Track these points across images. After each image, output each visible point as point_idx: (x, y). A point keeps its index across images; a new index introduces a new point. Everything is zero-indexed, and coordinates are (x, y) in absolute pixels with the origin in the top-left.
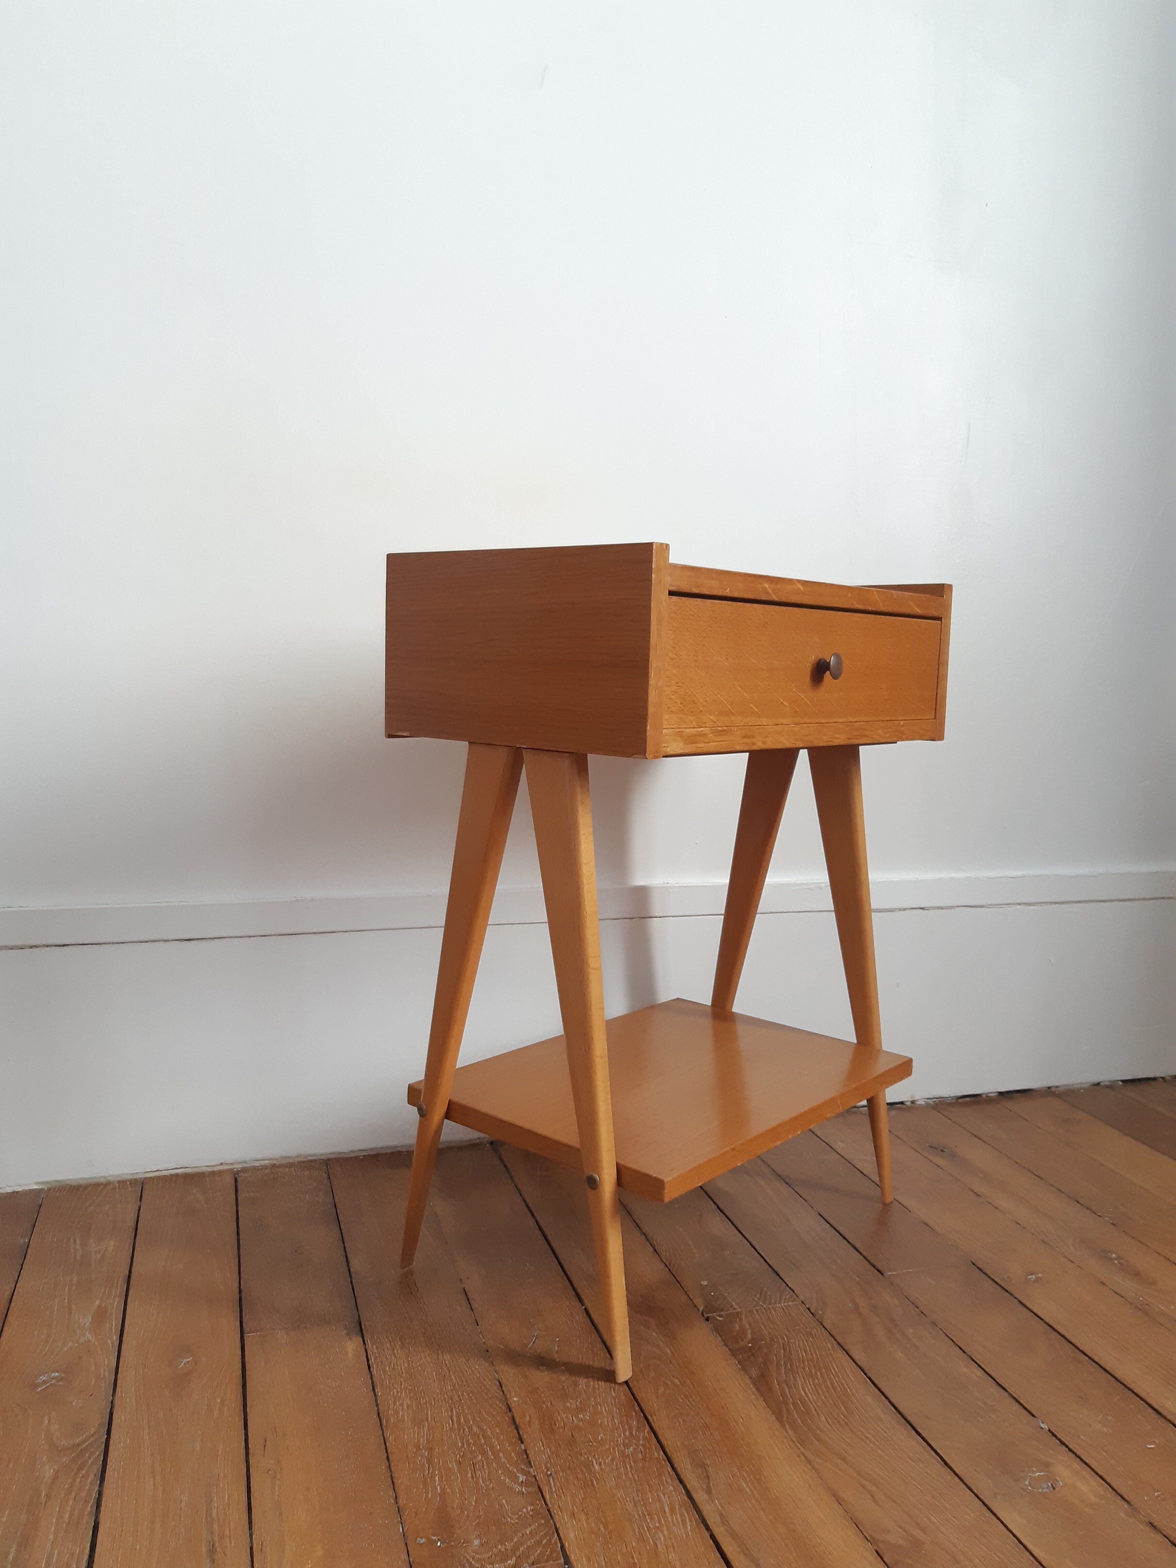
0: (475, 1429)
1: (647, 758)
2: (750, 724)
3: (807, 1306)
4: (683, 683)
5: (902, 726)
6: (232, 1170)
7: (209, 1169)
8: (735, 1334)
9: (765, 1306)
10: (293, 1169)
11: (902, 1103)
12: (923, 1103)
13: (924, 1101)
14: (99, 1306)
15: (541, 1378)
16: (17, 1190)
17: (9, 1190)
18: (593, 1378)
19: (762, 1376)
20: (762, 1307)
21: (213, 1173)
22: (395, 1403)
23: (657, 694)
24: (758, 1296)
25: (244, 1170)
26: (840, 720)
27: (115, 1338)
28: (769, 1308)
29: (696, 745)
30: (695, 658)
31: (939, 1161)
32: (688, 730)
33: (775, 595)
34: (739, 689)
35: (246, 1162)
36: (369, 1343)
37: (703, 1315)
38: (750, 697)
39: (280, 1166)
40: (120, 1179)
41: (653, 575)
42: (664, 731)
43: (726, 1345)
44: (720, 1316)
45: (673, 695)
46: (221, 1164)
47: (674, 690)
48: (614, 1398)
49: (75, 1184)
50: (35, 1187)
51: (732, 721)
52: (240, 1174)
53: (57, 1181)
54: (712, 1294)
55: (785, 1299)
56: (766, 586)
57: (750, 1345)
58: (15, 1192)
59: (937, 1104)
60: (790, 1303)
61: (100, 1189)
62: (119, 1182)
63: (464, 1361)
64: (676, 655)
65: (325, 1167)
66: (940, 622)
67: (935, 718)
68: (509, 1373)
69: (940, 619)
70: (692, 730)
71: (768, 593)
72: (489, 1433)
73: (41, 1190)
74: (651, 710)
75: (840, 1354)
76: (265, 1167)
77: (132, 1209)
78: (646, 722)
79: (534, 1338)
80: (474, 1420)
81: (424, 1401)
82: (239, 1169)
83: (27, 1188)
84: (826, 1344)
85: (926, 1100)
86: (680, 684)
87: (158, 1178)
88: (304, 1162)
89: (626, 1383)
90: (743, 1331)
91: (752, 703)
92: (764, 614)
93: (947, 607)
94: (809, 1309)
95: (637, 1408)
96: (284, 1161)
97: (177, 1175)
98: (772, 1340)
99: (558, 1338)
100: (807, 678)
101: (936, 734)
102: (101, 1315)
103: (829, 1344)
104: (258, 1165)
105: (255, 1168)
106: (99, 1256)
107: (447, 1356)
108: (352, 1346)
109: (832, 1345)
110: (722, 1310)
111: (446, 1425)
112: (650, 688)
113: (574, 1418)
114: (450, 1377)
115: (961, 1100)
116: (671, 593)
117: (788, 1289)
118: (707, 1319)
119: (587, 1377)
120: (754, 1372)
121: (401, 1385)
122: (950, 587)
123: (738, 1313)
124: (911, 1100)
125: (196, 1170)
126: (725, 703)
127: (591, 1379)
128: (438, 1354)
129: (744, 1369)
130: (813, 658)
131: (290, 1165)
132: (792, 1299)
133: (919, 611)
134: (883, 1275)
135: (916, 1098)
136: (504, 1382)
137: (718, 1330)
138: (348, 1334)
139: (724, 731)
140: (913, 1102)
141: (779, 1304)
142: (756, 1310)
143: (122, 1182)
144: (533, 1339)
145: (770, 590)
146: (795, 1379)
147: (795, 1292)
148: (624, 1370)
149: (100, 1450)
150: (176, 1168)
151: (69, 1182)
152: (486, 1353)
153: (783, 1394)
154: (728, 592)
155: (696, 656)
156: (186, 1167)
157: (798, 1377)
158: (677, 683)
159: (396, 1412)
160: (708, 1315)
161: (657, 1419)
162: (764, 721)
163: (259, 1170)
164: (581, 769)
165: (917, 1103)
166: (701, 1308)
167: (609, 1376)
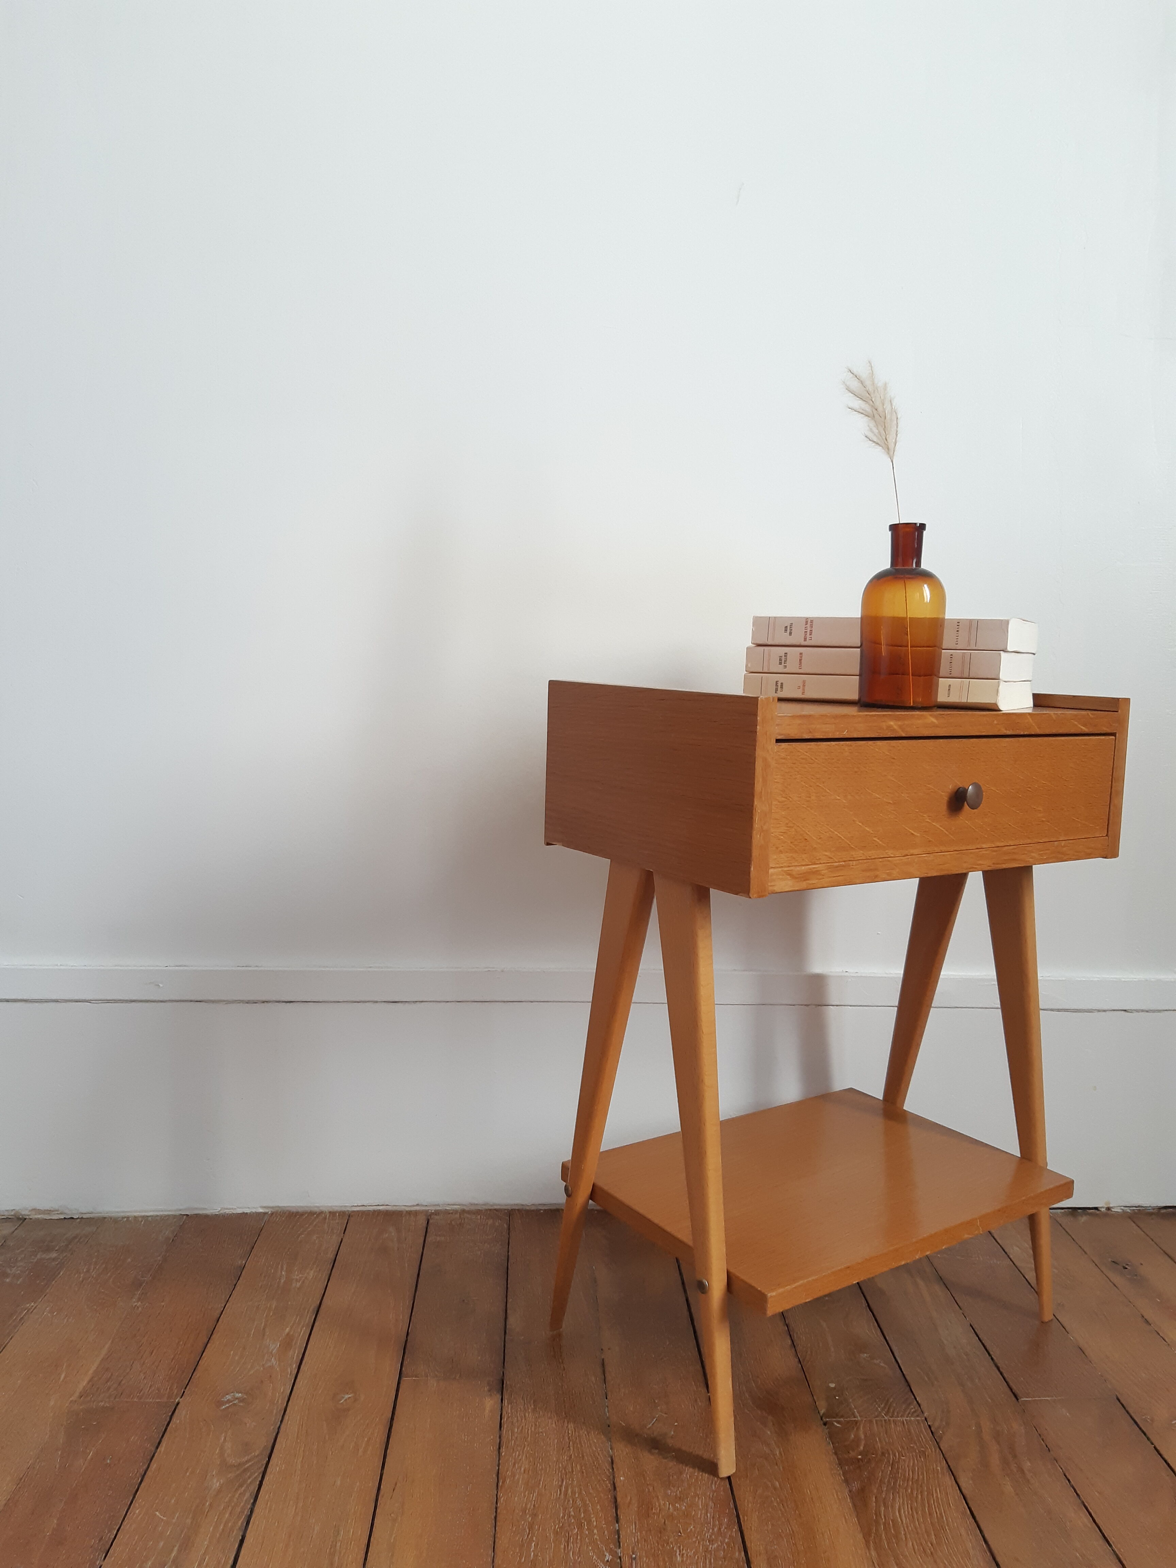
0: (579, 1502)
1: (750, 898)
2: (873, 857)
3: (929, 1424)
4: (794, 824)
5: (1064, 846)
6: (427, 1211)
7: (408, 1209)
8: (847, 1443)
9: (886, 1418)
10: (479, 1217)
11: (1096, 1208)
12: (1119, 1211)
13: (1121, 1209)
14: (288, 1333)
15: (650, 1461)
16: (246, 1212)
17: (239, 1211)
18: (699, 1468)
19: (862, 1490)
20: (883, 1419)
21: (409, 1213)
22: (514, 1464)
23: (761, 837)
24: (883, 1406)
25: (437, 1213)
26: (984, 846)
27: (295, 1366)
28: (889, 1420)
29: (808, 881)
30: (808, 799)
31: (1117, 1279)
32: (798, 868)
33: (902, 731)
34: (860, 824)
35: (438, 1205)
36: (506, 1402)
37: (822, 1419)
38: (873, 831)
39: (469, 1212)
40: (331, 1210)
41: (758, 727)
42: (771, 871)
43: (836, 1453)
44: (838, 1422)
45: (782, 835)
46: (418, 1205)
47: (784, 831)
48: (714, 1492)
49: (294, 1210)
50: (261, 1210)
51: (852, 855)
52: (432, 1217)
53: (278, 1207)
54: (837, 1398)
55: (909, 1413)
56: (892, 723)
57: (860, 1457)
58: (244, 1213)
59: (1135, 1213)
60: (912, 1419)
61: (313, 1218)
62: (330, 1212)
63: (586, 1433)
64: (786, 798)
65: (508, 1218)
66: (1113, 737)
67: (1107, 835)
68: (622, 1451)
69: (1114, 734)
70: (803, 868)
71: (894, 730)
72: (590, 1508)
73: (265, 1214)
74: (755, 853)
75: (948, 1480)
76: (456, 1212)
77: (335, 1240)
78: (750, 864)
79: (655, 1420)
80: (580, 1493)
81: (540, 1468)
82: (433, 1211)
83: (254, 1211)
84: (937, 1466)
85: (1122, 1208)
86: (791, 825)
87: (363, 1212)
88: (490, 1210)
89: (729, 1478)
90: (857, 1440)
91: (875, 837)
92: (891, 750)
93: (1123, 722)
94: (930, 1426)
95: (732, 1506)
96: (473, 1208)
97: (379, 1212)
98: (883, 1454)
99: (677, 1422)
100: (944, 807)
101: (1110, 850)
102: (288, 1342)
103: (940, 1467)
104: (450, 1209)
105: (447, 1212)
106: (298, 1285)
107: (571, 1426)
108: (490, 1403)
109: (942, 1468)
110: (842, 1417)
111: (554, 1494)
112: (754, 832)
113: (671, 1506)
114: (569, 1447)
115: (1163, 1211)
116: (778, 741)
117: (915, 1402)
118: (825, 1424)
119: (694, 1467)
120: (856, 1486)
121: (524, 1448)
122: (1127, 701)
123: (856, 1422)
124: (1106, 1206)
125: (395, 1208)
126: (844, 838)
127: (697, 1469)
128: (564, 1422)
129: (846, 1481)
130: (951, 787)
131: (478, 1212)
132: (915, 1414)
133: (1085, 730)
134: (1017, 1399)
135: (1111, 1206)
136: (616, 1460)
137: (833, 1436)
138: (489, 1391)
139: (843, 866)
140: (1108, 1209)
141: (901, 1417)
142: (876, 1421)
143: (333, 1214)
144: (653, 1420)
145: (895, 727)
146: (894, 1499)
147: (921, 1407)
148: (727, 1466)
149: (260, 1471)
150: (378, 1205)
151: (287, 1209)
152: (607, 1429)
153: (878, 1514)
154: (845, 734)
155: (810, 797)
156: (387, 1205)
157: (898, 1499)
158: (787, 824)
159: (513, 1475)
160: (828, 1420)
161: (747, 1519)
162: (890, 853)
163: (449, 1214)
164: (702, 896)
165: (1113, 1210)
166: (822, 1412)
167: (711, 1468)
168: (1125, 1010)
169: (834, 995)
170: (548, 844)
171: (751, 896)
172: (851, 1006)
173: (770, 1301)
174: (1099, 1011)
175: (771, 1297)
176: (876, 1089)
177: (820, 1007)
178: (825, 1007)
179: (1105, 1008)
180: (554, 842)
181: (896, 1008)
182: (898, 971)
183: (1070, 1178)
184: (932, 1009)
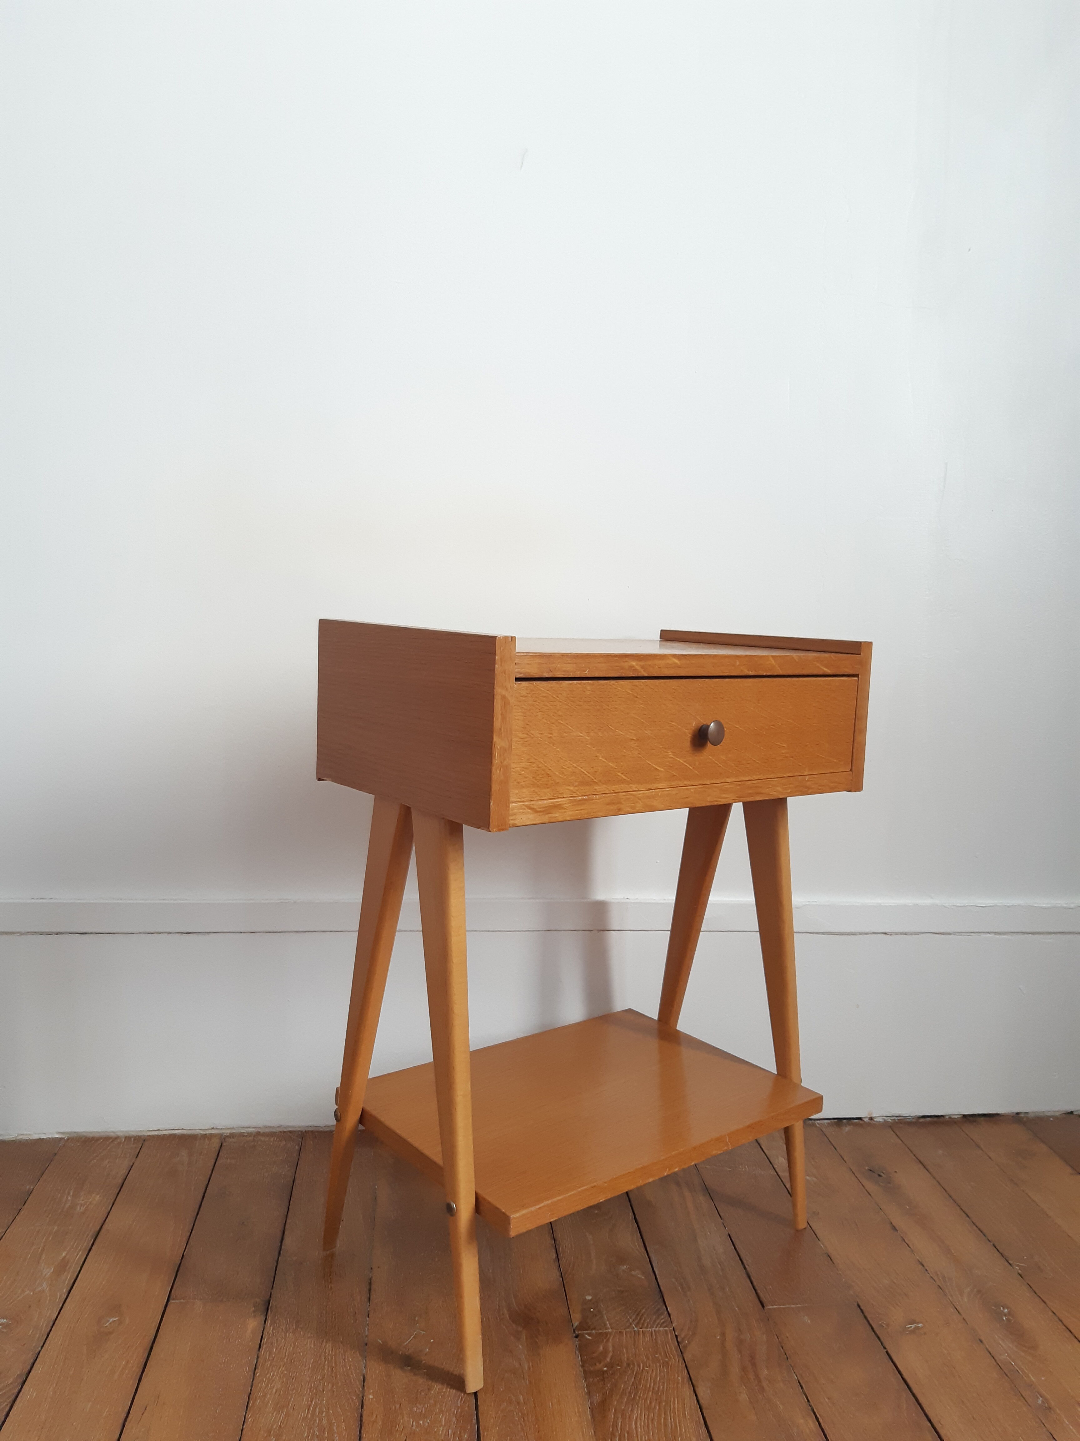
0: (324, 1421)
1: (490, 831)
2: (617, 791)
3: (676, 1333)
4: (536, 759)
5: (808, 781)
6: (221, 1135)
7: (202, 1132)
8: (595, 1355)
9: (636, 1329)
10: (272, 1139)
11: (860, 1119)
12: (881, 1120)
13: (883, 1119)
14: (64, 1258)
15: (401, 1378)
16: (42, 1138)
17: (36, 1137)
18: (448, 1384)
19: (603, 1402)
20: (633, 1330)
21: (204, 1136)
22: (267, 1385)
23: (501, 773)
24: (633, 1317)
25: (232, 1136)
26: (729, 780)
27: (65, 1290)
28: (639, 1331)
29: (550, 815)
30: (550, 735)
31: (870, 1186)
32: (540, 802)
33: (644, 671)
34: (603, 760)
35: (233, 1128)
36: (269, 1322)
37: (574, 1331)
38: (616, 766)
39: (263, 1134)
40: (127, 1134)
41: (496, 666)
42: (512, 805)
43: (583, 1366)
44: (589, 1335)
45: (523, 770)
46: (213, 1128)
47: (526, 767)
48: (458, 1408)
49: (91, 1135)
50: (57, 1136)
51: (595, 789)
52: (227, 1139)
53: (75, 1132)
54: (592, 1310)
55: (658, 1324)
56: (634, 663)
57: (605, 1369)
58: (40, 1139)
59: (897, 1123)
60: (661, 1329)
61: (108, 1143)
62: (126, 1137)
63: (342, 1352)
64: (527, 734)
65: (300, 1140)
66: (856, 678)
67: (851, 770)
68: (376, 1370)
69: (857, 676)
70: (545, 802)
71: (635, 670)
72: (335, 1428)
73: (61, 1139)
74: (495, 787)
75: (687, 1389)
76: (250, 1134)
77: (126, 1164)
78: (490, 798)
79: (412, 1337)
80: (327, 1412)
81: (293, 1387)
82: (228, 1134)
83: (50, 1136)
84: (678, 1376)
85: (884, 1117)
86: (532, 760)
87: (158, 1136)
88: (284, 1132)
89: (476, 1394)
90: (605, 1352)
91: (619, 772)
92: (633, 689)
93: (866, 664)
94: (676, 1336)
95: (474, 1421)
96: (267, 1130)
97: (174, 1136)
98: (628, 1365)
99: (433, 1339)
100: (687, 743)
101: (855, 785)
102: (63, 1266)
103: (681, 1377)
104: (245, 1132)
105: (241, 1135)
106: (83, 1209)
107: (329, 1346)
108: (253, 1324)
109: (683, 1378)
110: (594, 1329)
111: (301, 1414)
112: (494, 768)
113: (414, 1423)
114: (324, 1366)
115: (922, 1120)
116: (517, 679)
117: (666, 1312)
118: (576, 1337)
119: (443, 1384)
120: (597, 1398)
121: (279, 1368)
122: (870, 644)
123: (606, 1334)
124: (869, 1116)
125: (190, 1132)
126: (587, 773)
127: (445, 1386)
128: (323, 1341)
129: (589, 1393)
130: (694, 725)
131: (272, 1134)
132: (665, 1324)
133: (828, 671)
134: (763, 1307)
135: (873, 1116)
136: (368, 1377)
137: (584, 1349)
138: (254, 1312)
139: (586, 800)
140: (871, 1119)
141: (650, 1328)
142: (626, 1332)
143: (128, 1138)
144: (410, 1337)
145: (638, 667)
146: (632, 1410)
147: (671, 1317)
148: (475, 1381)
149: (8, 1401)
150: (174, 1129)
151: (85, 1134)
152: (364, 1347)
153: (615, 1425)
154: (586, 673)
155: (552, 734)
156: (183, 1129)
157: (636, 1409)
158: (529, 759)
159: (265, 1396)
160: (580, 1332)
161: (487, 1435)
162: (634, 787)
163: (244, 1136)
164: (455, 830)
165: (875, 1120)
166: (576, 1324)
167: (458, 1383)
168: (885, 933)
169: (615, 921)
170: (319, 780)
171: (491, 829)
172: (631, 931)
173: (512, 1222)
174: (860, 934)
175: (514, 1218)
176: (652, 1009)
177: (602, 932)
178: (606, 932)
179: (867, 931)
180: (324, 777)
181: (669, 932)
182: (671, 897)
183: (820, 1094)
184: (701, 933)
